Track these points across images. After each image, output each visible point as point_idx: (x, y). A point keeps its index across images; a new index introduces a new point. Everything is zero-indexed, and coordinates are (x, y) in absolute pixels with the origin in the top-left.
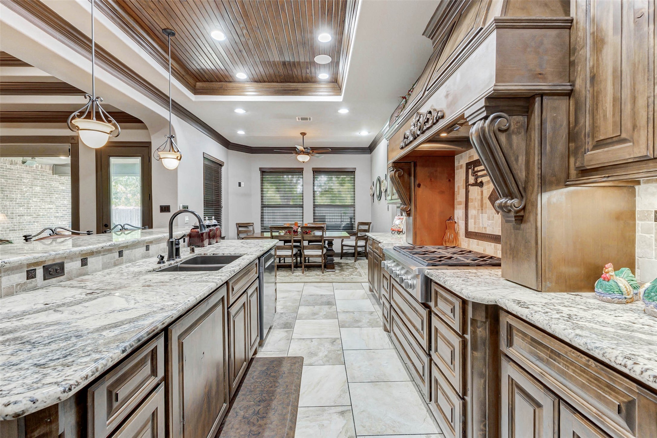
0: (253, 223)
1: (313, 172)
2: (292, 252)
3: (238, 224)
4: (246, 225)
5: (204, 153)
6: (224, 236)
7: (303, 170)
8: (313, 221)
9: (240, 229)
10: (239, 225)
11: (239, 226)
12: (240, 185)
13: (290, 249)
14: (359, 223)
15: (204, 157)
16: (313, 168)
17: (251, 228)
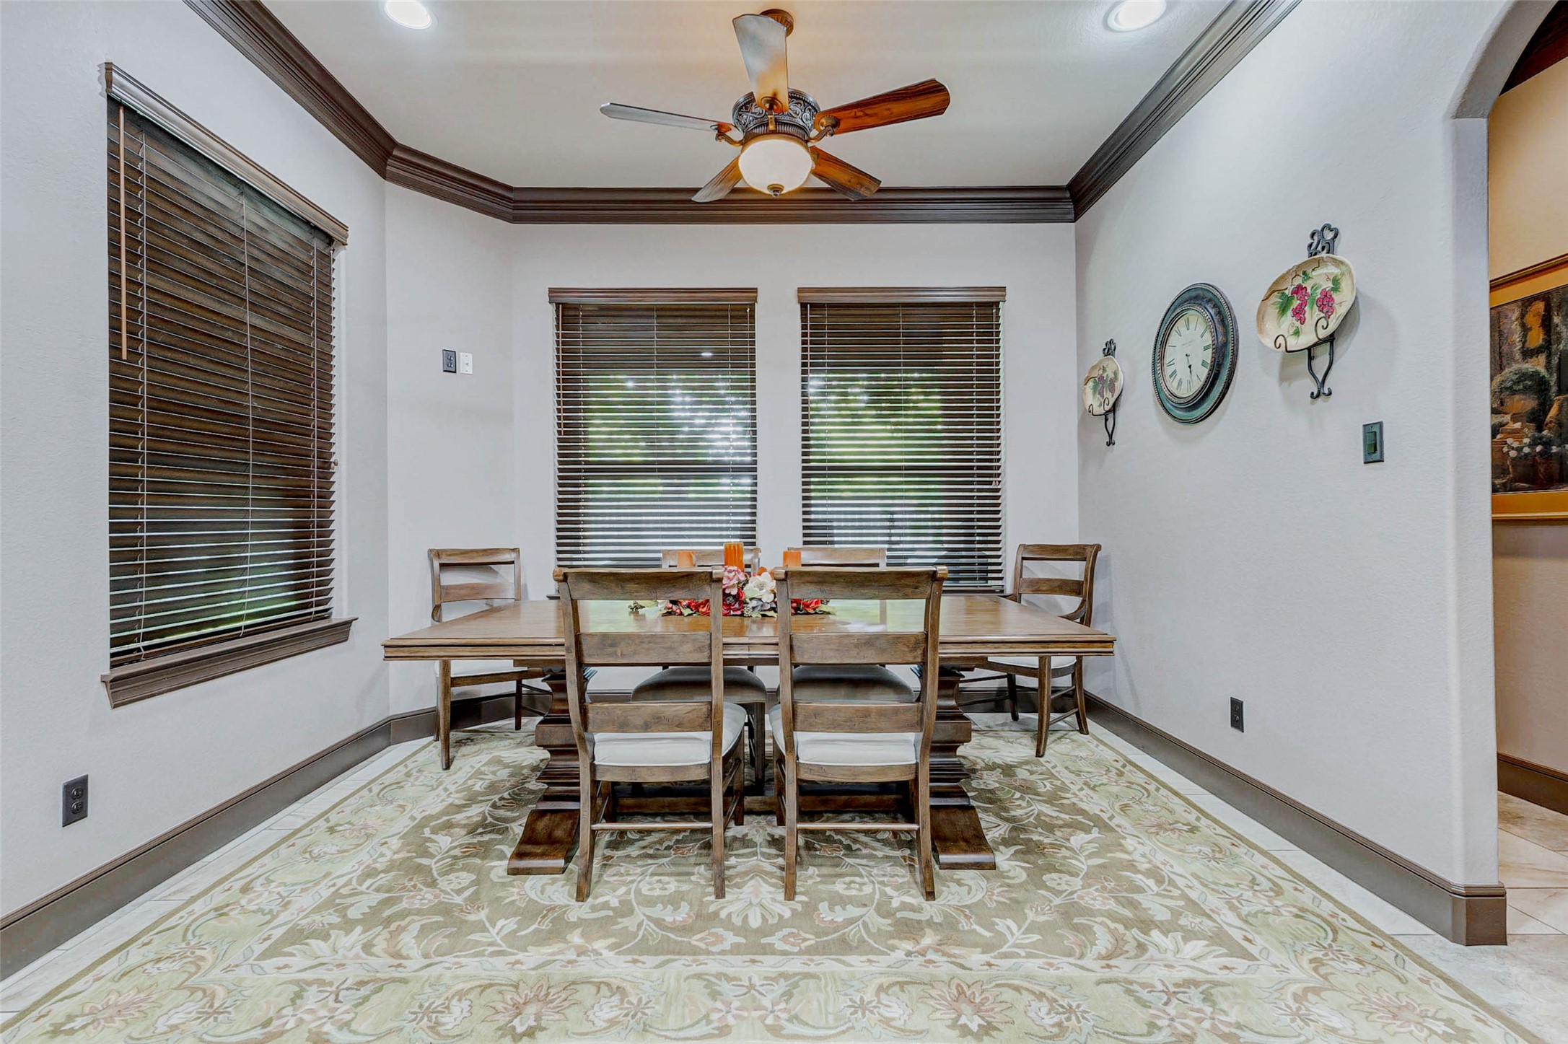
0: (515, 550)
1: (803, 306)
2: (717, 743)
3: (438, 554)
4: (481, 562)
5: (109, 67)
6: (345, 617)
7: (755, 299)
8: (802, 539)
9: (450, 579)
10: (448, 562)
11: (444, 566)
12: (450, 364)
13: (701, 728)
14: (1024, 547)
15: (110, 99)
16: (800, 290)
17: (506, 575)
